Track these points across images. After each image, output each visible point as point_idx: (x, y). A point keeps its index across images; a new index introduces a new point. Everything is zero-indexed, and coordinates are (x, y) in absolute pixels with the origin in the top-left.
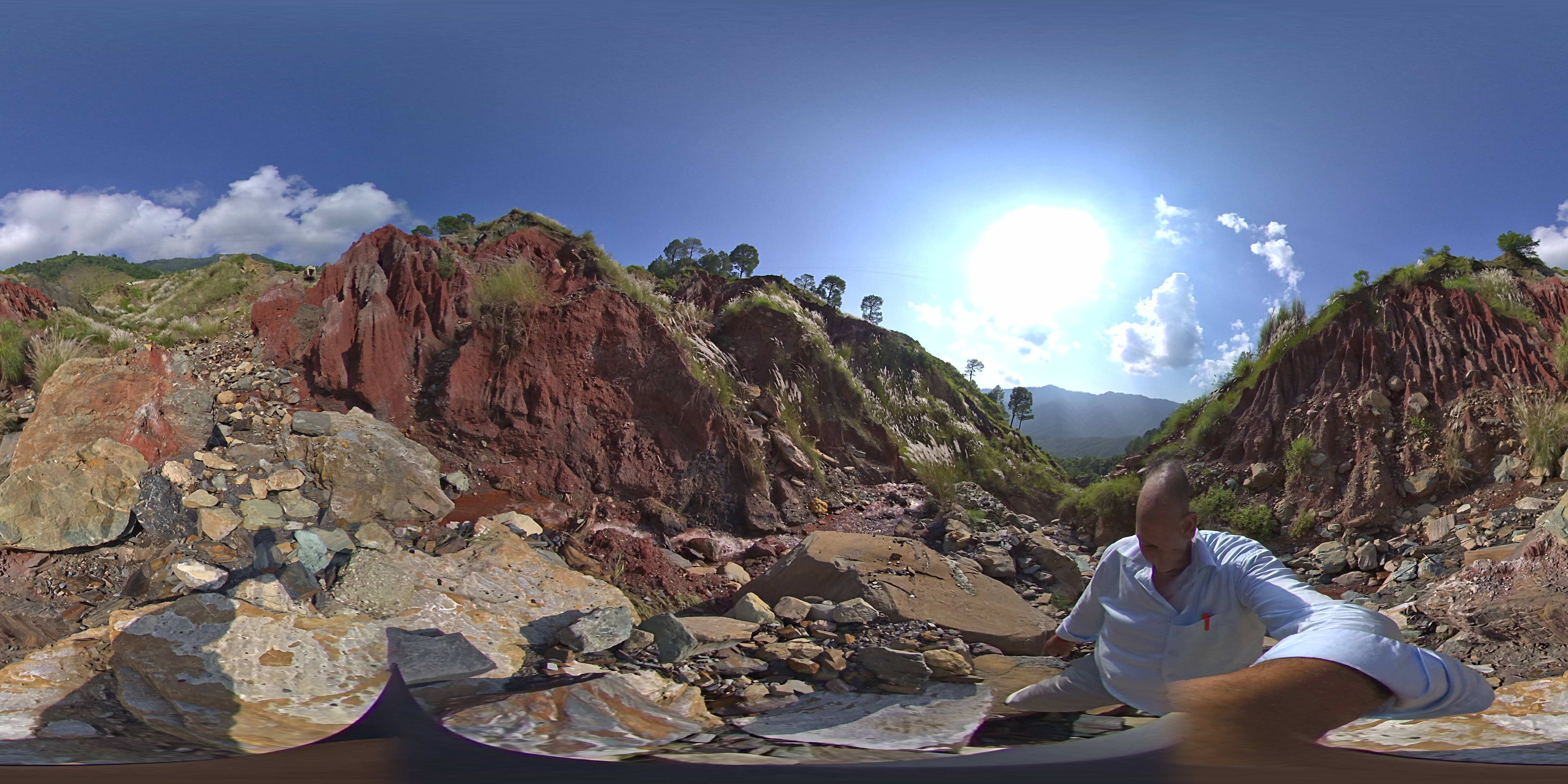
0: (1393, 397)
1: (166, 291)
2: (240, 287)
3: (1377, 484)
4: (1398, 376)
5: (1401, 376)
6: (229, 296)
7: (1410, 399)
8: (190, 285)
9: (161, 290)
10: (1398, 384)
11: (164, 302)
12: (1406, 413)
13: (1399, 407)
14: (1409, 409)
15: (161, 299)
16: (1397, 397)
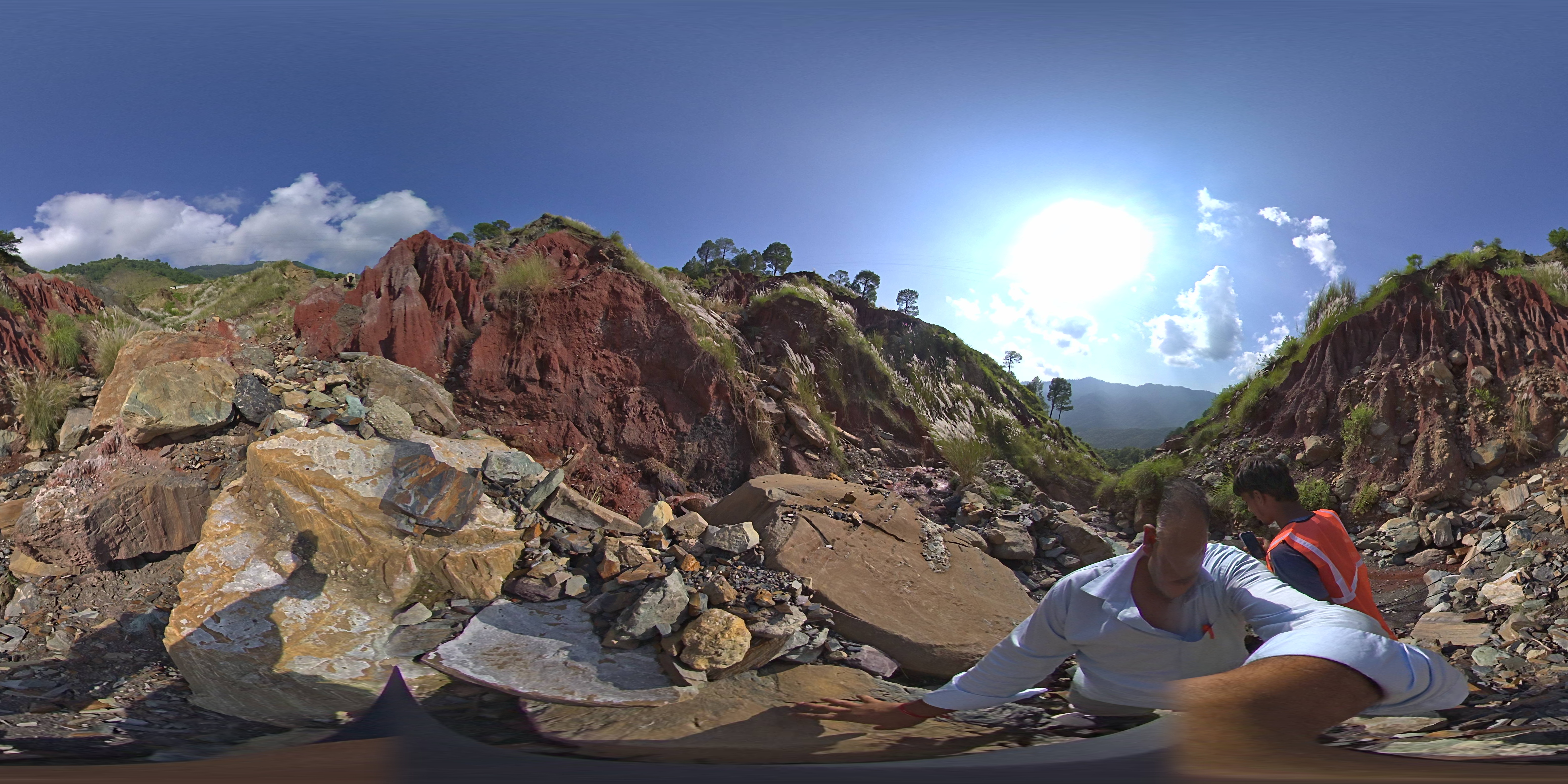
0: (1454, 370)
1: (209, 296)
2: (282, 292)
3: (1445, 453)
4: (1459, 350)
5: (1461, 350)
6: (272, 300)
7: (1473, 371)
8: (234, 289)
9: (205, 295)
10: (1459, 357)
11: (208, 306)
12: (1469, 385)
13: (1462, 379)
14: (1473, 380)
15: (204, 303)
16: (1458, 370)
